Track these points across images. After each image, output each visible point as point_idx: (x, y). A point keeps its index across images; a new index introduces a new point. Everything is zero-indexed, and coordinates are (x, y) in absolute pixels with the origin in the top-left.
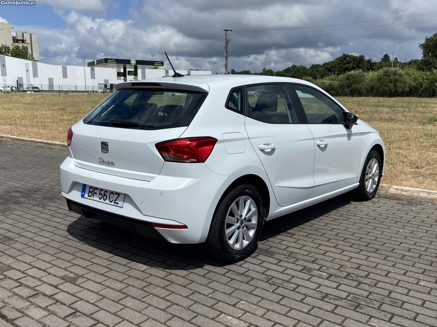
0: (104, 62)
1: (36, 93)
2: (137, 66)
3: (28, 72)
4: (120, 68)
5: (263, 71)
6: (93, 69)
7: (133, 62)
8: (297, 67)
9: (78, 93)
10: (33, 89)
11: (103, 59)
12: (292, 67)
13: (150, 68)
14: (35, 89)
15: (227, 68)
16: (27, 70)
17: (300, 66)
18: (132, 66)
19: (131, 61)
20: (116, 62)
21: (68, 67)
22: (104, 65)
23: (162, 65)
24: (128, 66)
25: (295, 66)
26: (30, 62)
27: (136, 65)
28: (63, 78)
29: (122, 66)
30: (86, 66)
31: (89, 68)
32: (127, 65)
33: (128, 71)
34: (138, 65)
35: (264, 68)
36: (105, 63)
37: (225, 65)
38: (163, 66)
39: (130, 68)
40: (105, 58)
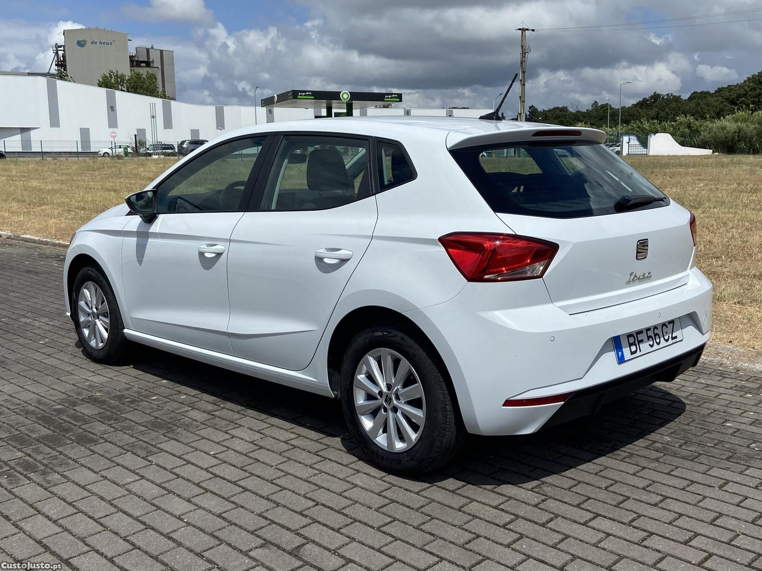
0: (291, 97)
1: (168, 157)
2: (352, 104)
3: (155, 119)
4: (322, 108)
5: (592, 106)
6: (270, 112)
7: (345, 96)
8: (663, 98)
9: (243, 159)
10: (164, 151)
11: (289, 92)
12: (652, 97)
13: (376, 107)
14: (166, 151)
15: (524, 102)
16: (153, 115)
17: (668, 95)
18: (344, 103)
19: (341, 94)
20: (313, 97)
21: (225, 108)
22: (292, 103)
23: (398, 100)
24: (334, 103)
25: (659, 95)
26: (158, 102)
27: (350, 102)
28: (217, 128)
29: (324, 103)
30: (258, 105)
31: (265, 108)
32: (333, 101)
33: (335, 113)
34: (354, 102)
35: (596, 102)
36: (294, 98)
37: (520, 97)
38: (401, 101)
39: (338, 108)
40: (293, 90)
